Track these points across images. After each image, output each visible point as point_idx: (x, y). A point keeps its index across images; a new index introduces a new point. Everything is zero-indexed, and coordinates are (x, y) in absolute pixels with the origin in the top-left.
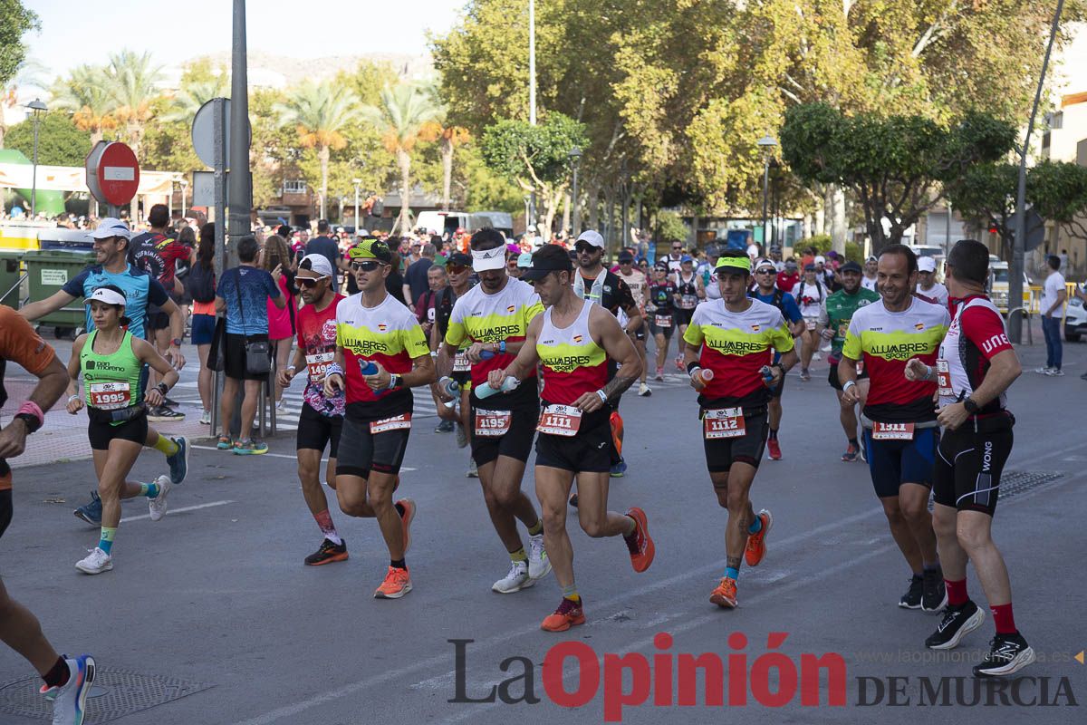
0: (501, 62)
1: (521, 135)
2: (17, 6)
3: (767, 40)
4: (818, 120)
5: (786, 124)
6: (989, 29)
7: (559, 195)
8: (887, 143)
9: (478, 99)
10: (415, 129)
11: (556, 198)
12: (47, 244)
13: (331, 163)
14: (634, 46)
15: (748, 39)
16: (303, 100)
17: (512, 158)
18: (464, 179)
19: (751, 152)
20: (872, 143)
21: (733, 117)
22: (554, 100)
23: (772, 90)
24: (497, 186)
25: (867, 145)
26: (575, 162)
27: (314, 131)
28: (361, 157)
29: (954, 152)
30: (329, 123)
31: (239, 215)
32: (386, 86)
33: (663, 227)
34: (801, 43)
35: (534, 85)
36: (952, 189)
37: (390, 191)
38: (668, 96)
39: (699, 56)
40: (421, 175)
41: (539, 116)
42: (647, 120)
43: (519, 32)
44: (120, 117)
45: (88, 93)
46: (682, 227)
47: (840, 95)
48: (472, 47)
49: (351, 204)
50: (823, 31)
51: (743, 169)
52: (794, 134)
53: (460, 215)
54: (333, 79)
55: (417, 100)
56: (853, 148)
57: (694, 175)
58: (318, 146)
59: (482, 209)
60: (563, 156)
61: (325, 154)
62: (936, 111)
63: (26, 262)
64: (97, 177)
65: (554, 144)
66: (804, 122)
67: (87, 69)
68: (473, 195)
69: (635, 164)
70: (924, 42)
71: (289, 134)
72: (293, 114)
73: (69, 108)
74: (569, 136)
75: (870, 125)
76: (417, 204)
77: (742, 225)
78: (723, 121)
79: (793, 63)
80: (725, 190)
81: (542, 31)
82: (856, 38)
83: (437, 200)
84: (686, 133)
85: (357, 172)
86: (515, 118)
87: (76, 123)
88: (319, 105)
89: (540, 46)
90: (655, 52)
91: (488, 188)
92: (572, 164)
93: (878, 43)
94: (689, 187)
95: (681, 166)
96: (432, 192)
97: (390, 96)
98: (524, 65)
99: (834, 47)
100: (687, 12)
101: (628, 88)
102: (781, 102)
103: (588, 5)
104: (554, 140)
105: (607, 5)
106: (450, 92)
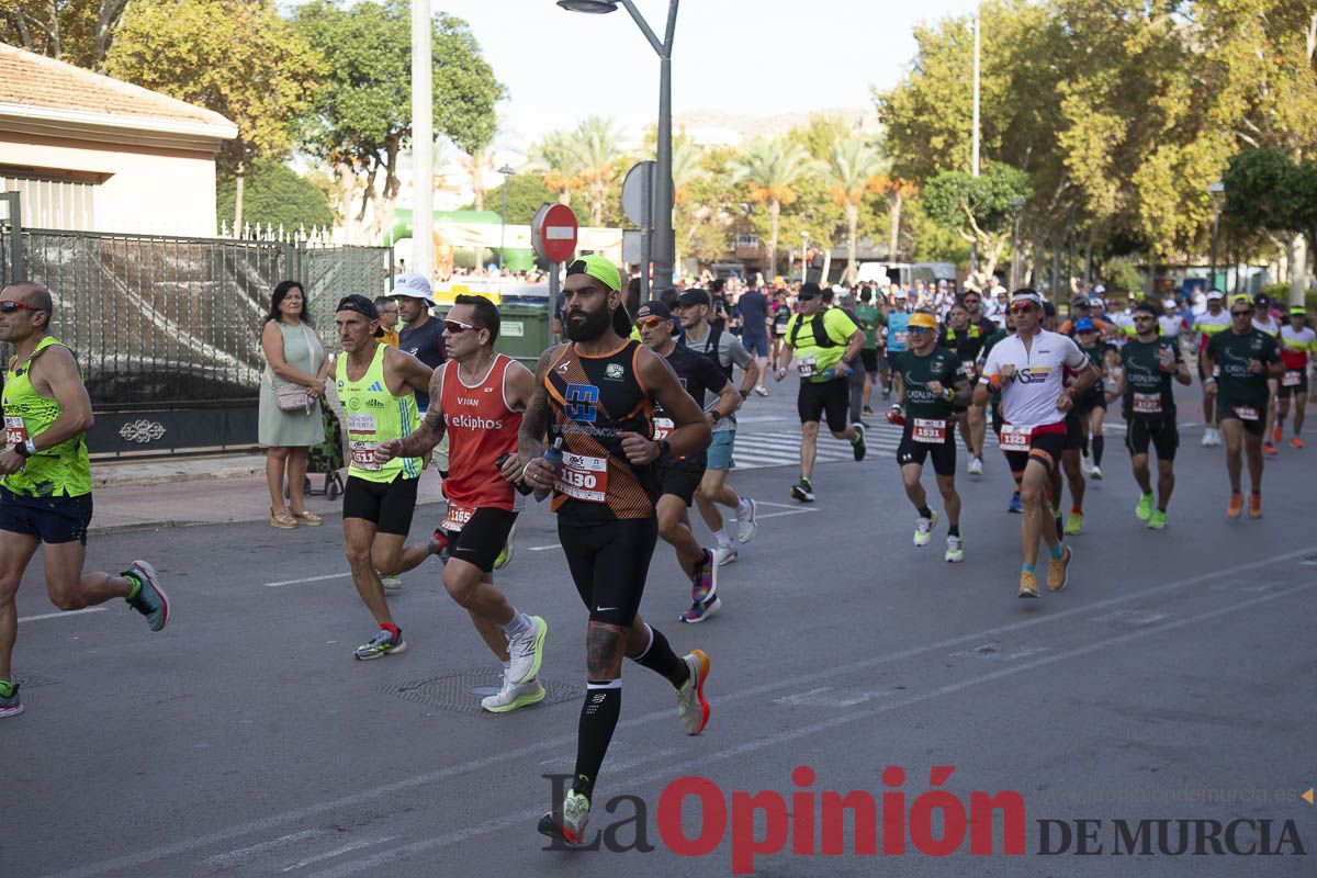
0: (945, 115)
1: (963, 185)
3: (1222, 84)
4: (1263, 165)
5: (1230, 170)
7: (1001, 246)
9: (922, 151)
10: (863, 182)
11: (996, 248)
12: (508, 299)
13: (782, 217)
14: (1082, 94)
15: (1201, 84)
16: (755, 157)
17: (953, 209)
18: (911, 230)
19: (1202, 199)
21: (1183, 163)
22: (998, 151)
23: (1226, 134)
24: (946, 237)
26: (1017, 213)
27: (766, 186)
28: (811, 211)
30: (780, 177)
32: (837, 141)
33: (1117, 277)
34: (1260, 87)
35: (977, 136)
37: (839, 242)
38: (1114, 143)
39: (1149, 102)
40: (870, 226)
41: (984, 166)
42: (1093, 167)
43: (964, 85)
44: (585, 179)
45: (558, 157)
46: (1137, 275)
47: (1301, 138)
48: (916, 101)
49: (800, 257)
50: (1283, 72)
51: (1193, 215)
52: (1237, 180)
53: (901, 266)
54: (786, 136)
55: (865, 154)
56: (1300, 193)
57: (1140, 223)
58: (769, 201)
59: (929, 261)
60: (1005, 206)
61: (775, 209)
64: (540, 235)
65: (996, 195)
66: (1248, 168)
67: (557, 133)
68: (921, 246)
69: (1081, 213)
71: (742, 189)
72: (746, 171)
73: (541, 171)
74: (1012, 186)
76: (866, 255)
77: (1201, 273)
78: (1173, 168)
79: (1250, 107)
80: (1175, 238)
81: (987, 83)
83: (885, 252)
84: (1133, 180)
85: (807, 226)
86: (958, 169)
87: (546, 185)
88: (769, 161)
89: (985, 98)
91: (936, 239)
92: (1014, 214)
94: (1136, 235)
95: (1128, 215)
96: (881, 244)
97: (840, 150)
98: (966, 116)
99: (1295, 89)
100: (1137, 59)
101: (1073, 137)
102: (1236, 147)
103: (1035, 55)
104: (996, 191)
105: (1055, 54)
106: (894, 145)
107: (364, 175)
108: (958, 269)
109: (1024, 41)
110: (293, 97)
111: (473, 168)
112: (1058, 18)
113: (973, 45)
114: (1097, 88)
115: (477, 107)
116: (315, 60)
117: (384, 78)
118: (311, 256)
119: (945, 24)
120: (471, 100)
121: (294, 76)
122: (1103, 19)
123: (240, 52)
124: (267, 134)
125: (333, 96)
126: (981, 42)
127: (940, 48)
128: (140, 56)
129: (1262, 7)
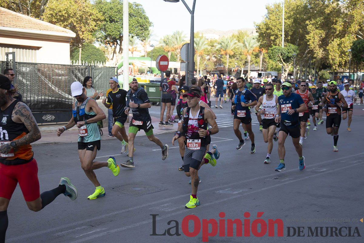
0: (274, 30)
1: (279, 50)
2: (148, 21)
3: (352, 21)
4: (362, 44)
5: (353, 45)
7: (290, 67)
9: (268, 40)
10: (252, 49)
11: (289, 67)
12: (151, 81)
13: (230, 59)
14: (313, 24)
15: (346, 21)
16: (222, 42)
17: (276, 56)
18: (266, 62)
19: (346, 53)
21: (341, 43)
22: (289, 40)
23: (353, 35)
24: (275, 64)
26: (294, 57)
27: (225, 50)
28: (238, 57)
30: (229, 48)
31: (191, 73)
32: (245, 38)
33: (323, 75)
34: (363, 22)
35: (283, 36)
37: (246, 66)
38: (322, 38)
39: (332, 26)
40: (254, 61)
41: (285, 45)
42: (316, 45)
43: (280, 22)
44: (175, 48)
45: (168, 42)
48: (267, 26)
49: (234, 70)
51: (344, 58)
52: (355, 48)
53: (262, 72)
54: (231, 36)
55: (253, 41)
57: (329, 60)
58: (226, 54)
59: (271, 71)
60: (291, 56)
61: (228, 56)
63: (146, 86)
64: (158, 64)
65: (288, 52)
66: (358, 45)
67: (168, 36)
68: (268, 67)
69: (313, 58)
71: (219, 51)
72: (220, 46)
73: (163, 46)
74: (293, 50)
76: (253, 70)
78: (338, 45)
79: (360, 28)
80: (338, 64)
81: (286, 21)
83: (259, 69)
84: (327, 48)
85: (237, 61)
86: (278, 45)
87: (164, 50)
88: (227, 43)
89: (286, 25)
91: (273, 65)
92: (294, 58)
94: (328, 64)
95: (325, 58)
96: (257, 66)
97: (246, 40)
98: (280, 30)
100: (328, 14)
101: (310, 36)
102: (356, 39)
103: (300, 13)
104: (288, 51)
105: (305, 13)
106: (261, 39)
107: (113, 47)
108: (278, 73)
109: (297, 9)
110: (94, 26)
111: (144, 45)
112: (307, 3)
113: (283, 11)
114: (317, 23)
115: (144, 28)
116: (100, 16)
117: (119, 20)
119: (275, 5)
120: (143, 26)
121: (94, 20)
122: (319, 3)
123: (79, 13)
124: (86, 36)
125: (105, 25)
126: (285, 10)
127: (273, 12)
128: (52, 14)
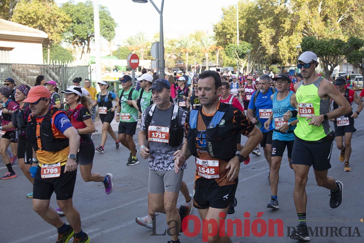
0: (230, 29)
1: (235, 47)
2: (114, 22)
3: (298, 21)
4: (310, 41)
5: (303, 42)
6: (358, 15)
7: (245, 62)
8: (329, 46)
9: (224, 39)
10: (209, 47)
11: (243, 63)
13: (189, 56)
14: (264, 24)
15: (293, 21)
16: (182, 41)
17: (233, 53)
18: (222, 59)
19: (294, 50)
20: (325, 46)
21: (290, 41)
22: (243, 38)
23: (300, 33)
24: (230, 61)
25: (324, 46)
26: (249, 54)
27: (185, 48)
28: (196, 55)
29: (347, 47)
30: (188, 46)
31: (162, 70)
32: (202, 37)
33: (273, 70)
34: (307, 21)
35: (238, 35)
36: (346, 57)
37: (204, 62)
38: (272, 36)
39: (281, 26)
40: (211, 58)
41: (240, 42)
42: (267, 42)
43: (235, 22)
44: (139, 47)
45: (131, 42)
46: (278, 69)
47: (318, 34)
48: (223, 26)
49: (194, 66)
50: (313, 18)
51: (292, 54)
52: (304, 44)
53: (220, 68)
54: (189, 36)
55: (210, 40)
56: (320, 48)
57: (279, 56)
58: (186, 52)
59: (226, 66)
60: (246, 52)
61: (187, 54)
62: (344, 37)
63: (116, 83)
64: (129, 62)
65: (243, 50)
66: (307, 41)
67: (131, 36)
68: (224, 63)
69: (264, 54)
70: (340, 19)
71: (179, 49)
72: (179, 45)
73: (127, 46)
74: (247, 47)
75: (324, 41)
76: (210, 66)
77: (293, 68)
78: (287, 42)
79: (305, 26)
80: (288, 59)
81: (240, 21)
82: (322, 19)
83: (215, 65)
84: (277, 45)
85: (196, 58)
86: (234, 43)
87: (129, 49)
88: (186, 42)
89: (240, 25)
90: (269, 25)
91: (228, 61)
92: (248, 54)
93: (328, 20)
94: (278, 59)
95: (276, 54)
96: (214, 62)
97: (203, 39)
98: (236, 30)
99: (316, 22)
100: (277, 15)
101: (262, 34)
102: (303, 36)
103: (252, 14)
104: (243, 48)
105: (257, 14)
106: (217, 37)
107: (81, 47)
108: (234, 68)
109: (249, 11)
110: (62, 27)
111: (110, 45)
112: (257, 5)
113: (236, 12)
115: (111, 29)
116: (67, 18)
117: (86, 22)
118: (69, 69)
119: (229, 7)
120: (109, 27)
121: (62, 22)
122: (268, 5)
123: (47, 16)
124: (55, 37)
125: (73, 27)
126: (238, 11)
127: (228, 12)
128: (20, 17)
129: (307, 1)
